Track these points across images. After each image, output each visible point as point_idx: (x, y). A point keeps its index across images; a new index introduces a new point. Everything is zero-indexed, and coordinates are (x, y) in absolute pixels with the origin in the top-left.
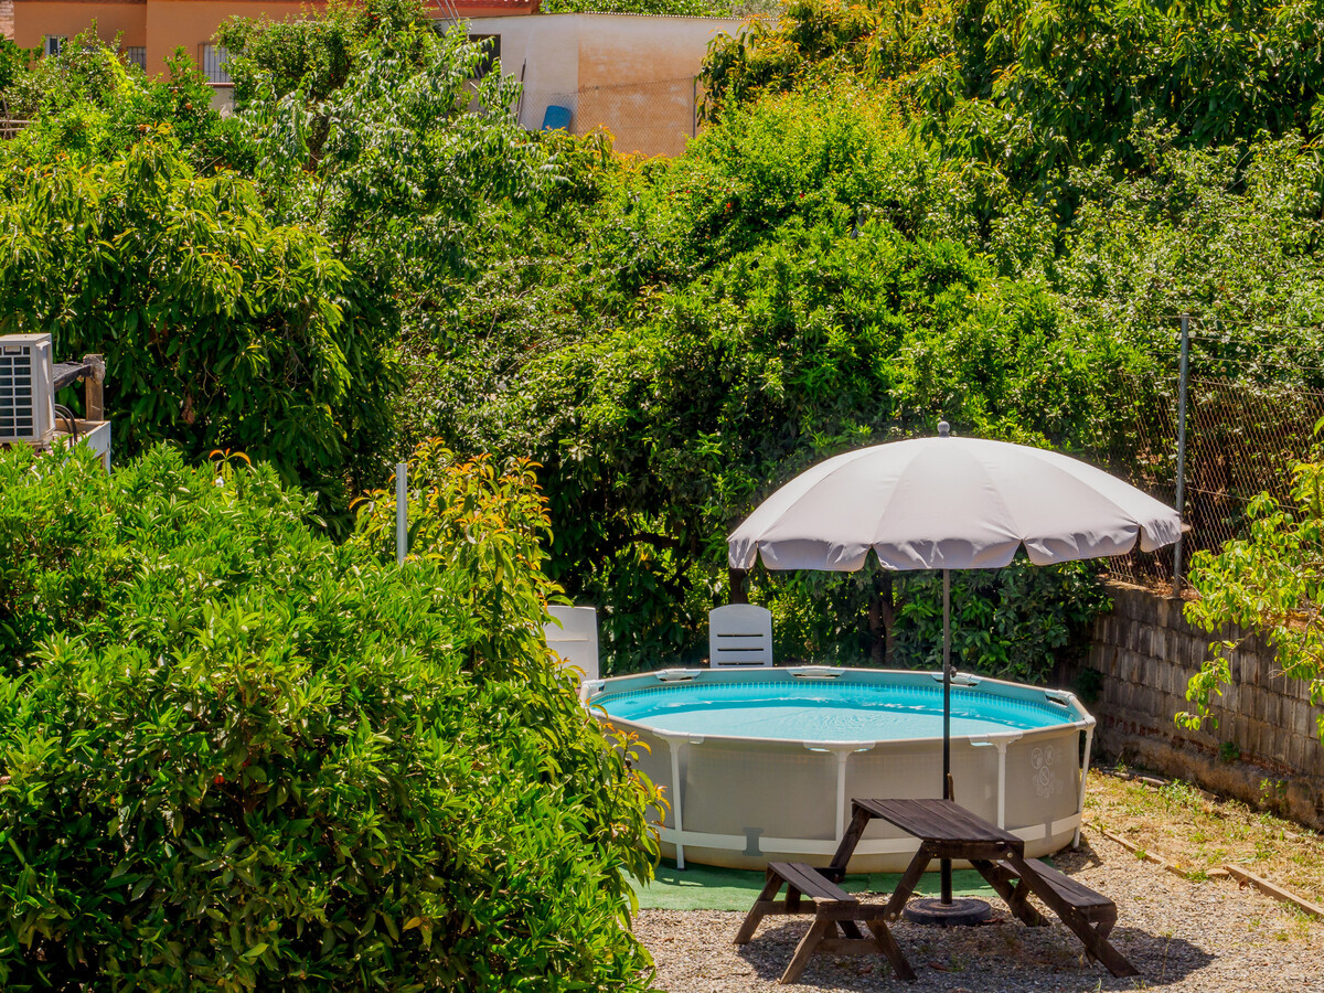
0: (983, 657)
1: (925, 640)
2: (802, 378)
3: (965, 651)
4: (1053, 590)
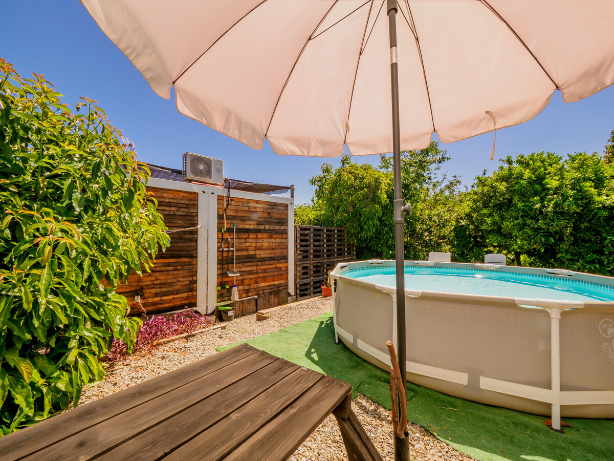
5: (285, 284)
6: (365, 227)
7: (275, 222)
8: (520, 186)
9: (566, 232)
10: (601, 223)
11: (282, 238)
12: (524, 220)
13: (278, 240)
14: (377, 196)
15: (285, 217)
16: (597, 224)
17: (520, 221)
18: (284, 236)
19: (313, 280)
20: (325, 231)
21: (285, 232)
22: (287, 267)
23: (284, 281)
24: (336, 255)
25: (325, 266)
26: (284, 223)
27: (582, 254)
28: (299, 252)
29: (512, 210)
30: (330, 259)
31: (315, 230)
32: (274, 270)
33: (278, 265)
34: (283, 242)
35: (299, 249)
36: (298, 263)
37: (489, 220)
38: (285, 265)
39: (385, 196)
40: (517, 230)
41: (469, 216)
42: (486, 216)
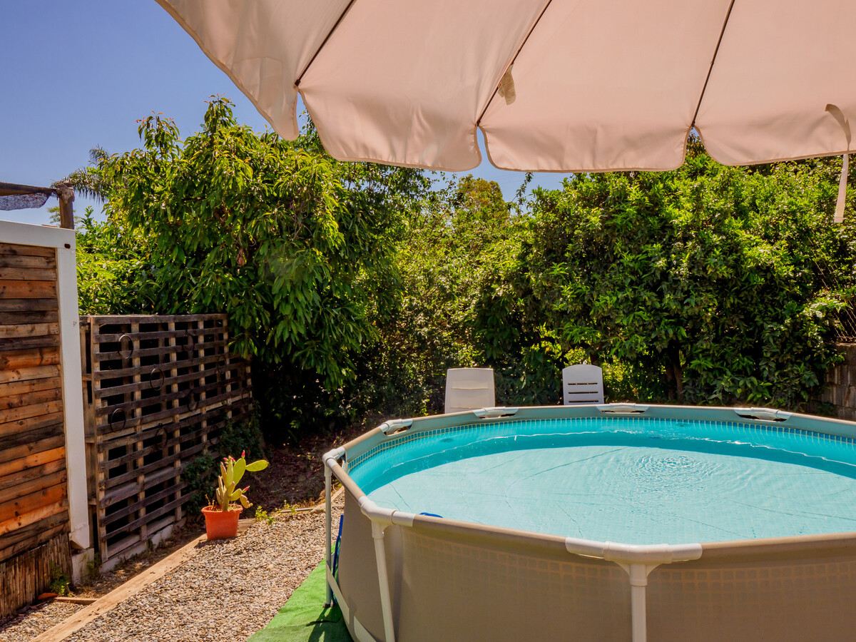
0: (751, 396)
1: (707, 384)
2: (614, 221)
3: (739, 391)
4: (800, 347)
5: (59, 518)
6: (287, 311)
7: (14, 313)
8: (625, 218)
9: (706, 317)
10: (752, 297)
11: (40, 365)
12: (634, 290)
13: (26, 374)
14: (315, 224)
15: (47, 291)
16: (747, 300)
17: (629, 293)
18: (48, 357)
19: (144, 484)
20: (172, 327)
21: (50, 345)
22: (63, 460)
23: (56, 508)
24: (203, 396)
25: (177, 434)
26: (43, 313)
27: (726, 356)
28: (98, 403)
29: (613, 269)
30: (190, 411)
31: (144, 327)
32: (19, 478)
33: (32, 460)
34: (45, 379)
35: (98, 394)
36: (99, 439)
37: (567, 290)
38: (54, 454)
39: (336, 225)
40: (624, 313)
41: (517, 278)
42: (560, 281)
